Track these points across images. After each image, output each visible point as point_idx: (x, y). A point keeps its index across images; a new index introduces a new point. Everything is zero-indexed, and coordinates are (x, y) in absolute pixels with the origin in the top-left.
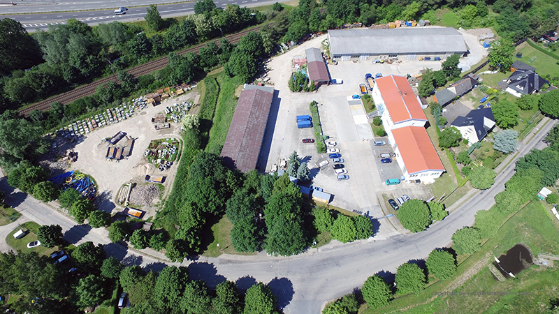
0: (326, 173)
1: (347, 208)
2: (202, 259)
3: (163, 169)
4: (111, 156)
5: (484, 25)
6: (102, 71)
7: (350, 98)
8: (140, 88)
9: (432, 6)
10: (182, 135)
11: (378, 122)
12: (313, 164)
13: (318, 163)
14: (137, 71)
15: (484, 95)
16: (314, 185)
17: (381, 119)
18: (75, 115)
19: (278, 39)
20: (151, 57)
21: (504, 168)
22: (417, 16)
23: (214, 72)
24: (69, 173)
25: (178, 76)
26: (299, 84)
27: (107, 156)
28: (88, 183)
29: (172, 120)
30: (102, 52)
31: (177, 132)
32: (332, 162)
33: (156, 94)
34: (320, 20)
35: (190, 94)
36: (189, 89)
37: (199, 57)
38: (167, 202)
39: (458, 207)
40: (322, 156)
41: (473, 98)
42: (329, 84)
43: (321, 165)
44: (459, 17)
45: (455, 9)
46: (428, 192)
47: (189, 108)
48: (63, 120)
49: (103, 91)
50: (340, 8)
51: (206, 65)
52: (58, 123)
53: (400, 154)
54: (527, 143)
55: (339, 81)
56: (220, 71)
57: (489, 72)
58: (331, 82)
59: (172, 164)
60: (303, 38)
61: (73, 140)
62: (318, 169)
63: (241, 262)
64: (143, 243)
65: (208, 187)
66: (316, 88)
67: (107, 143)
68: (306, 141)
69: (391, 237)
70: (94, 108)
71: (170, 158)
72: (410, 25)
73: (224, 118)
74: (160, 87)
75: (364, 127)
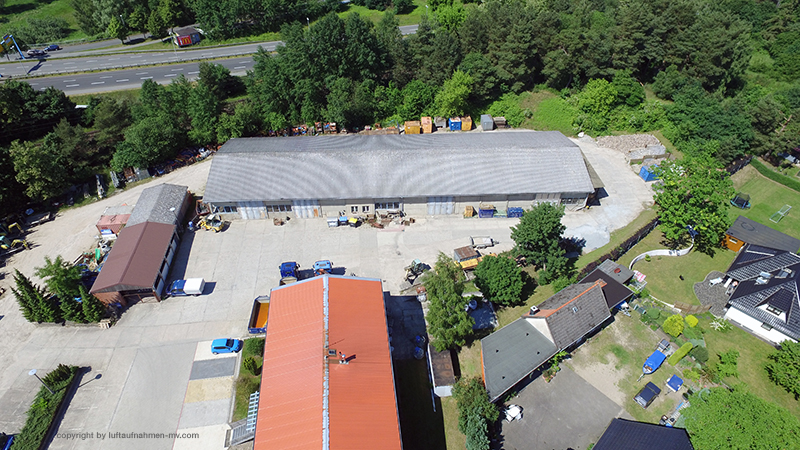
5: (638, 126)
7: (205, 352)
15: (658, 338)
44: (576, 109)
45: (566, 90)
57: (665, 252)
72: (458, 126)
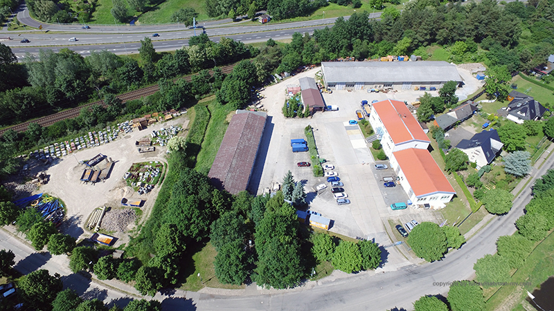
0: (324, 198)
1: (350, 234)
2: (179, 293)
3: (143, 193)
4: (86, 178)
5: (475, 60)
6: (89, 96)
7: (347, 124)
8: (126, 113)
9: (422, 42)
10: (167, 158)
11: (377, 146)
12: (309, 187)
13: (315, 187)
14: (126, 97)
15: (486, 121)
16: (311, 210)
17: (381, 143)
18: (54, 137)
19: (272, 70)
20: (141, 85)
21: (519, 193)
22: (409, 51)
23: (205, 100)
24: (36, 196)
25: (168, 101)
26: (293, 110)
27: (82, 178)
28: (57, 206)
29: (158, 143)
30: (91, 78)
31: (161, 156)
32: (331, 186)
33: (143, 119)
34: (314, 53)
35: (179, 119)
36: (179, 114)
37: (191, 85)
38: (144, 227)
39: (475, 234)
40: (319, 180)
41: (474, 124)
42: (324, 111)
43: (318, 188)
44: (449, 53)
45: (445, 46)
46: (439, 218)
47: (177, 133)
48: (40, 141)
49: (87, 114)
50: (332, 43)
51: (197, 93)
52: (34, 145)
53: (404, 177)
54: (539, 168)
55: (334, 107)
56: (211, 99)
57: (487, 101)
58: (326, 109)
59: (153, 187)
60: (296, 69)
61: (48, 162)
62: (315, 193)
63: (225, 297)
64: (110, 272)
65: (191, 206)
66: (311, 113)
67: (84, 165)
68: (302, 164)
69: (402, 268)
70: (75, 131)
71: (152, 181)
72: (402, 59)
73: (213, 142)
74: (148, 112)
75: (363, 151)
